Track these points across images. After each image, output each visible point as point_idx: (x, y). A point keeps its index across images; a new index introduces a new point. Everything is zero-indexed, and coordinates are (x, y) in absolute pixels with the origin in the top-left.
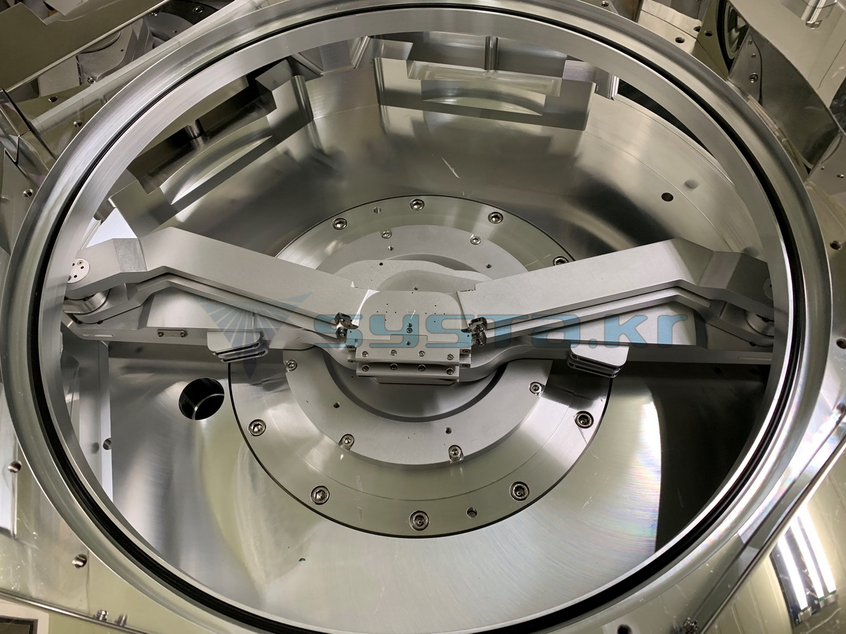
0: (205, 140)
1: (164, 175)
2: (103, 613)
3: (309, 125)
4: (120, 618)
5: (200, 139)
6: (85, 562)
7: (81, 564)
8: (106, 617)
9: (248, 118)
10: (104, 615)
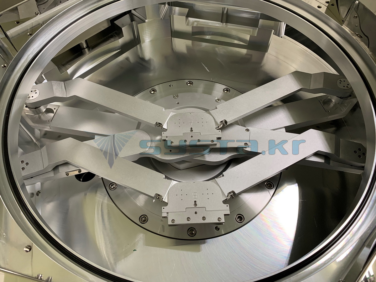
0: (89, 50)
1: (69, 66)
2: (41, 275)
3: (138, 45)
4: (49, 278)
5: (86, 50)
6: (30, 249)
7: (28, 250)
8: (42, 278)
9: (110, 41)
10: (41, 277)
